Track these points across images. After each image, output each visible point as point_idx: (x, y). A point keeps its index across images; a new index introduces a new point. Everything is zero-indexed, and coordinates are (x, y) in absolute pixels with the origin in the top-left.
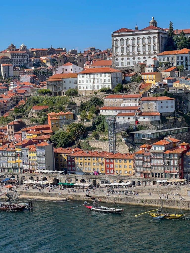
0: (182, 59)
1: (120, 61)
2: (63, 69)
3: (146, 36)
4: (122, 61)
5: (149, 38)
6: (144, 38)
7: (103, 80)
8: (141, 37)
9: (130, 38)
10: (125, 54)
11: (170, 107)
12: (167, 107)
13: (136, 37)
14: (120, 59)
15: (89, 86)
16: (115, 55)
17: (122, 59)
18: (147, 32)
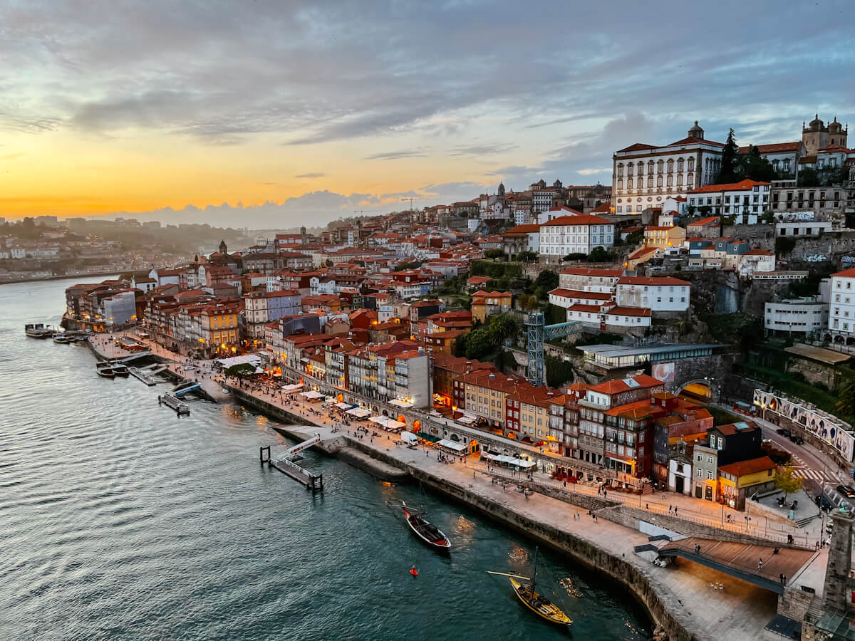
0: (737, 200)
1: (624, 204)
2: (550, 216)
3: (676, 157)
4: (629, 204)
5: (681, 160)
6: (671, 161)
7: (576, 239)
8: (666, 158)
9: (646, 160)
10: (635, 191)
11: (677, 300)
12: (671, 300)
13: (656, 159)
14: (624, 199)
15: (555, 247)
16: (616, 193)
17: (629, 201)
18: (679, 148)
